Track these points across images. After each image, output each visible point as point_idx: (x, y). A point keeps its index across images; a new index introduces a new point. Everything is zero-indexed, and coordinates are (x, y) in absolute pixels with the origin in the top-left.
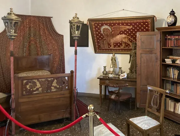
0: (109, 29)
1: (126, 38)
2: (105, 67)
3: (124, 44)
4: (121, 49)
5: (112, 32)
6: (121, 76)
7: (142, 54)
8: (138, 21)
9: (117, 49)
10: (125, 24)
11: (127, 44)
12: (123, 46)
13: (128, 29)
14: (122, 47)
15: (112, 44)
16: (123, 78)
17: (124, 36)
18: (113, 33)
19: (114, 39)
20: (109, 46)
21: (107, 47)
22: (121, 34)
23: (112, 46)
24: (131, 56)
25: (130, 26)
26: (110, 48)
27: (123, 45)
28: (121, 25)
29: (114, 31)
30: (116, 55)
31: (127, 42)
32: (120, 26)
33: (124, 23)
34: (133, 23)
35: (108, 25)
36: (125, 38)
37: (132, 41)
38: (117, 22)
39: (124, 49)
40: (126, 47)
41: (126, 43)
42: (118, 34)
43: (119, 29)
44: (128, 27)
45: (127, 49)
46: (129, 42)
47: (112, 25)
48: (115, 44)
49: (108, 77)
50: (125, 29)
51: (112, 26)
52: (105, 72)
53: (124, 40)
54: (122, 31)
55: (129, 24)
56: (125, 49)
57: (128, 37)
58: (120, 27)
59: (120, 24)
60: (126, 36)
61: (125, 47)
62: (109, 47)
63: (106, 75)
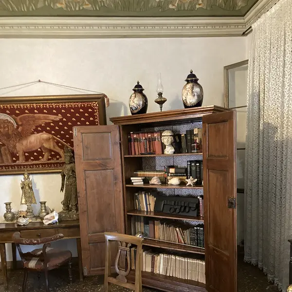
0: (10, 122)
1: (51, 140)
2: (8, 205)
3: (46, 153)
4: (42, 164)
5: (18, 128)
6: (46, 219)
7: (86, 172)
8: (73, 104)
9: (33, 165)
10: (45, 111)
11: (53, 153)
12: (45, 157)
13: (54, 122)
14: (43, 160)
15: (20, 154)
16: (50, 222)
17: (45, 135)
18: (20, 129)
19: (25, 142)
20: (14, 159)
21: (10, 161)
22: (38, 132)
23: (21, 158)
24: (63, 176)
25: (56, 114)
26: (17, 162)
27: (46, 155)
28: (36, 113)
30: (31, 176)
31: (52, 148)
32: (36, 115)
33: (44, 109)
34: (63, 108)
35: (8, 112)
36: (48, 140)
37: (63, 145)
38: (28, 105)
39: (48, 164)
40: (52, 159)
41: (50, 151)
42: (33, 133)
43: (34, 121)
44: (52, 117)
45: (54, 164)
46: (57, 148)
47: (17, 112)
48: (26, 154)
49: (18, 225)
50: (47, 121)
51: (17, 115)
52: (10, 215)
53: (46, 145)
55: (54, 111)
56: (51, 164)
57: (54, 139)
58: (34, 117)
59: (36, 111)
60: (51, 136)
61: (49, 159)
62: (15, 161)
63: (12, 220)
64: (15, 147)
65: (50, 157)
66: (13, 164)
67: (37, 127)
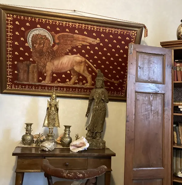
0: (47, 39)
1: (83, 63)
3: (74, 77)
4: (67, 87)
5: (54, 46)
9: (58, 87)
10: (85, 33)
11: (81, 77)
13: (91, 45)
14: (69, 83)
15: (48, 74)
17: (78, 58)
18: (55, 48)
19: (56, 62)
20: (41, 78)
21: (35, 80)
22: (73, 53)
23: (48, 79)
25: (95, 38)
26: (43, 82)
28: (76, 34)
29: (58, 44)
31: (81, 72)
32: (75, 35)
33: (85, 30)
34: (103, 33)
36: (80, 63)
37: (93, 71)
39: (73, 88)
40: (78, 83)
42: (67, 54)
43: (71, 42)
44: (91, 40)
45: (79, 88)
46: (86, 72)
48: (55, 75)
50: (85, 43)
54: (76, 47)
55: (94, 34)
56: (75, 88)
58: (73, 37)
59: (76, 31)
60: (83, 59)
61: (75, 83)
62: (40, 81)
64: (45, 66)
65: (76, 81)
66: (38, 84)
67: (73, 48)
